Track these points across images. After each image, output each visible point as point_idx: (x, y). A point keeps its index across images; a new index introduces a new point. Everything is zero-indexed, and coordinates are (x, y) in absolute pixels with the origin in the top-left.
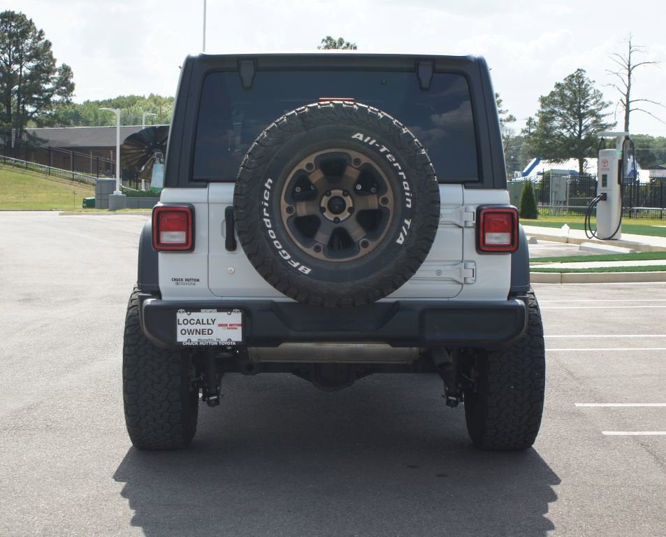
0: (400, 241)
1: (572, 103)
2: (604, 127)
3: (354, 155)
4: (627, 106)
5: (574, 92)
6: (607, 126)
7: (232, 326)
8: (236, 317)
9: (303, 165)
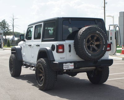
0: (103, 49)
1: (3, 26)
2: (9, 30)
3: (96, 35)
4: (13, 26)
5: (3, 24)
6: (10, 30)
7: (72, 66)
8: (73, 64)
9: (89, 37)
